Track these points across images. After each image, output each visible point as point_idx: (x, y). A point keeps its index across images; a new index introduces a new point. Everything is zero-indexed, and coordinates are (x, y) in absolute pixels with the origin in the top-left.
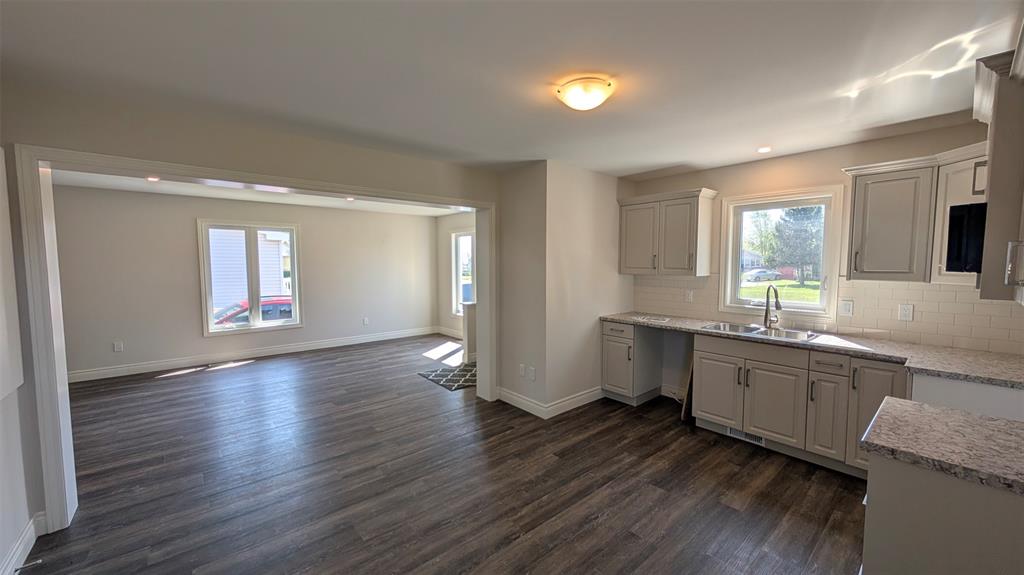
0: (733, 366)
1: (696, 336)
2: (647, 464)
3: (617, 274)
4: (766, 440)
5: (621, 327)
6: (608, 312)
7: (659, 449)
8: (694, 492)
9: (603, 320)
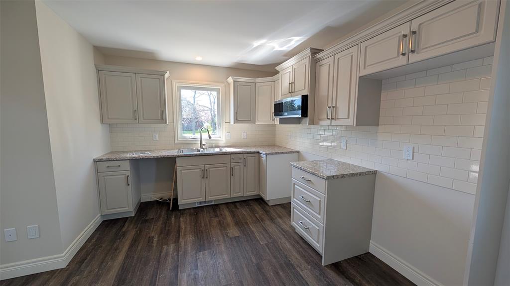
0: (199, 170)
1: (177, 158)
2: (183, 244)
3: (100, 124)
4: (214, 200)
5: (117, 163)
6: (98, 154)
7: (179, 232)
8: (219, 241)
9: (96, 161)
